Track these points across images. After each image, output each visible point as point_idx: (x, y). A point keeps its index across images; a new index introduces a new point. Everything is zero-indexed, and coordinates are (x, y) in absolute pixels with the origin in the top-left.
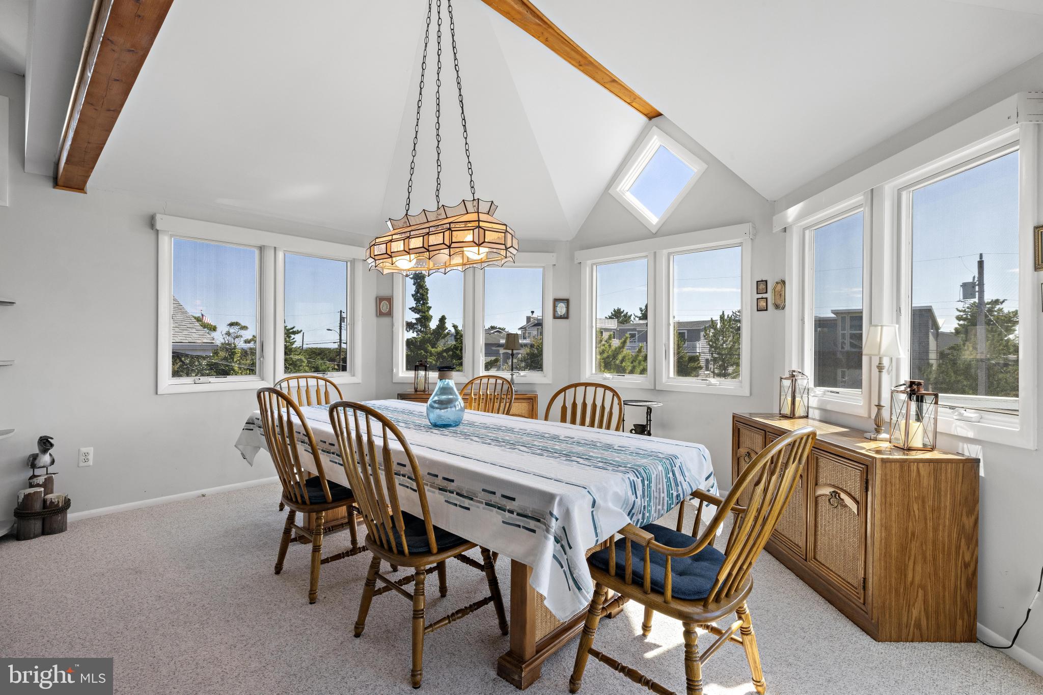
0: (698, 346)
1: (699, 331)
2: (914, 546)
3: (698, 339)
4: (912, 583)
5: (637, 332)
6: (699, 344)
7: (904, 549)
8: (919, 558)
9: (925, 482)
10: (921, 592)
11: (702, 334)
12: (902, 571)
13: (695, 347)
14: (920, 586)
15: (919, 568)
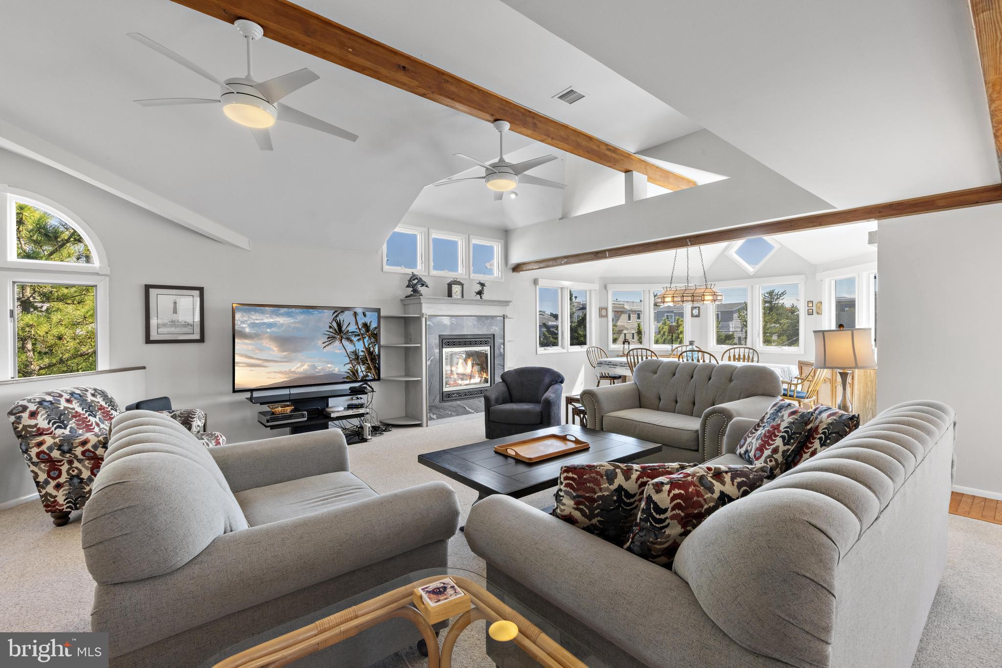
0: (731, 326)
1: (732, 313)
2: (869, 397)
3: (731, 319)
4: (868, 408)
5: (673, 314)
6: (732, 324)
7: (865, 397)
8: (871, 399)
9: (872, 376)
10: (871, 411)
11: (735, 315)
12: (865, 404)
13: (728, 327)
14: (871, 409)
15: (870, 403)
